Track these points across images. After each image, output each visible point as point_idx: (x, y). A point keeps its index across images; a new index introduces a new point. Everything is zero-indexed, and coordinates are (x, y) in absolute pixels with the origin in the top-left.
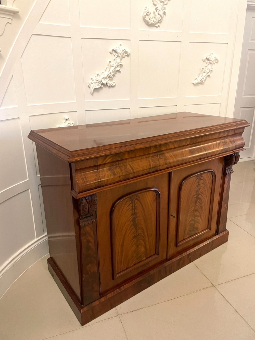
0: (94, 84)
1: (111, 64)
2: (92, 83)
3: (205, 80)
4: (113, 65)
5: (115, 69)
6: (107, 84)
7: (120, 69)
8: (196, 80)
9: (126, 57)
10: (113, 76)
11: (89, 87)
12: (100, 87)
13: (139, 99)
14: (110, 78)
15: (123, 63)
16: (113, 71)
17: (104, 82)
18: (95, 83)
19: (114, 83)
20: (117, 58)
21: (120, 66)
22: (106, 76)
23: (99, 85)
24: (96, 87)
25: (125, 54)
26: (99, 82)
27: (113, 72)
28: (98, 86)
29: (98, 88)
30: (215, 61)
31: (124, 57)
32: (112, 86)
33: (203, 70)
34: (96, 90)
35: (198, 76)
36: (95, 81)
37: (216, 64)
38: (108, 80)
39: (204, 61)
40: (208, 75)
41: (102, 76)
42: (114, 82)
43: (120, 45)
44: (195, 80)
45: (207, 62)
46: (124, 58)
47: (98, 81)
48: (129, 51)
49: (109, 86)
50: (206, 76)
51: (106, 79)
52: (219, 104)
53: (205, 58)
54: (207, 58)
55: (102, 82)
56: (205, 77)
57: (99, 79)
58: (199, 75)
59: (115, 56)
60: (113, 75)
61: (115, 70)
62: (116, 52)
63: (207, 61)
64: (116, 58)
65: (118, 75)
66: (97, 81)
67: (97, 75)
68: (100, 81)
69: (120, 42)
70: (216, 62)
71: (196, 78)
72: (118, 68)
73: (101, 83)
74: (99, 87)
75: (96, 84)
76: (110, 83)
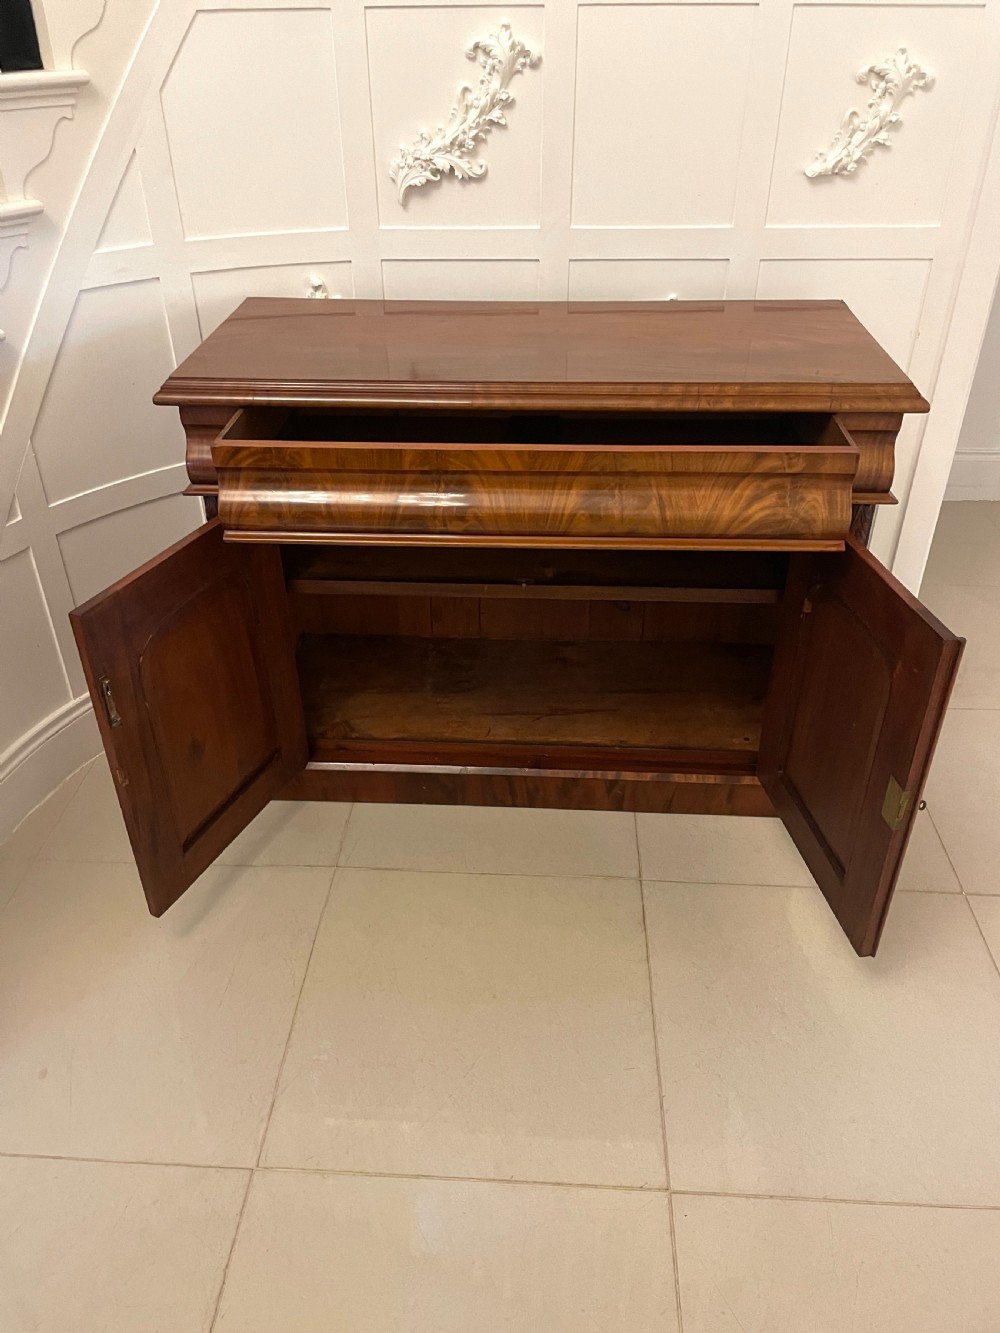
0: (406, 170)
1: (470, 97)
2: (402, 165)
3: (860, 162)
4: (476, 103)
5: (484, 117)
6: (452, 169)
7: (499, 118)
8: (821, 160)
9: (527, 71)
10: (473, 143)
11: (394, 181)
12: (428, 181)
13: (573, 227)
14: (464, 149)
15: (512, 95)
16: (474, 125)
17: (442, 163)
18: (410, 167)
19: (481, 166)
20: (490, 74)
21: (502, 103)
22: (448, 141)
23: (424, 173)
24: (413, 182)
25: (522, 60)
26: (424, 164)
27: (476, 128)
28: (419, 178)
29: (419, 185)
30: (915, 82)
31: (519, 72)
32: (470, 178)
33: (856, 121)
34: (411, 190)
35: (832, 144)
36: (410, 161)
37: (919, 93)
38: (460, 157)
39: (861, 82)
40: (873, 140)
41: (438, 143)
42: (482, 162)
43: (504, 26)
44: (817, 158)
45: (877, 86)
46: (518, 76)
47: (419, 162)
48: (535, 50)
49: (460, 177)
50: (865, 144)
51: (448, 152)
52: (927, 262)
53: (865, 69)
54: (876, 69)
55: (434, 164)
56: (862, 149)
57: (425, 152)
58: (833, 141)
59: (485, 67)
60: (475, 138)
61: (481, 121)
62: (487, 53)
63: (874, 82)
64: (488, 77)
65: (494, 137)
66: (417, 159)
67: (420, 138)
68: (426, 161)
69: (505, 16)
70: (921, 88)
71: (821, 151)
72: (495, 114)
73: (432, 166)
74: (424, 181)
75: (414, 173)
76: (464, 166)
